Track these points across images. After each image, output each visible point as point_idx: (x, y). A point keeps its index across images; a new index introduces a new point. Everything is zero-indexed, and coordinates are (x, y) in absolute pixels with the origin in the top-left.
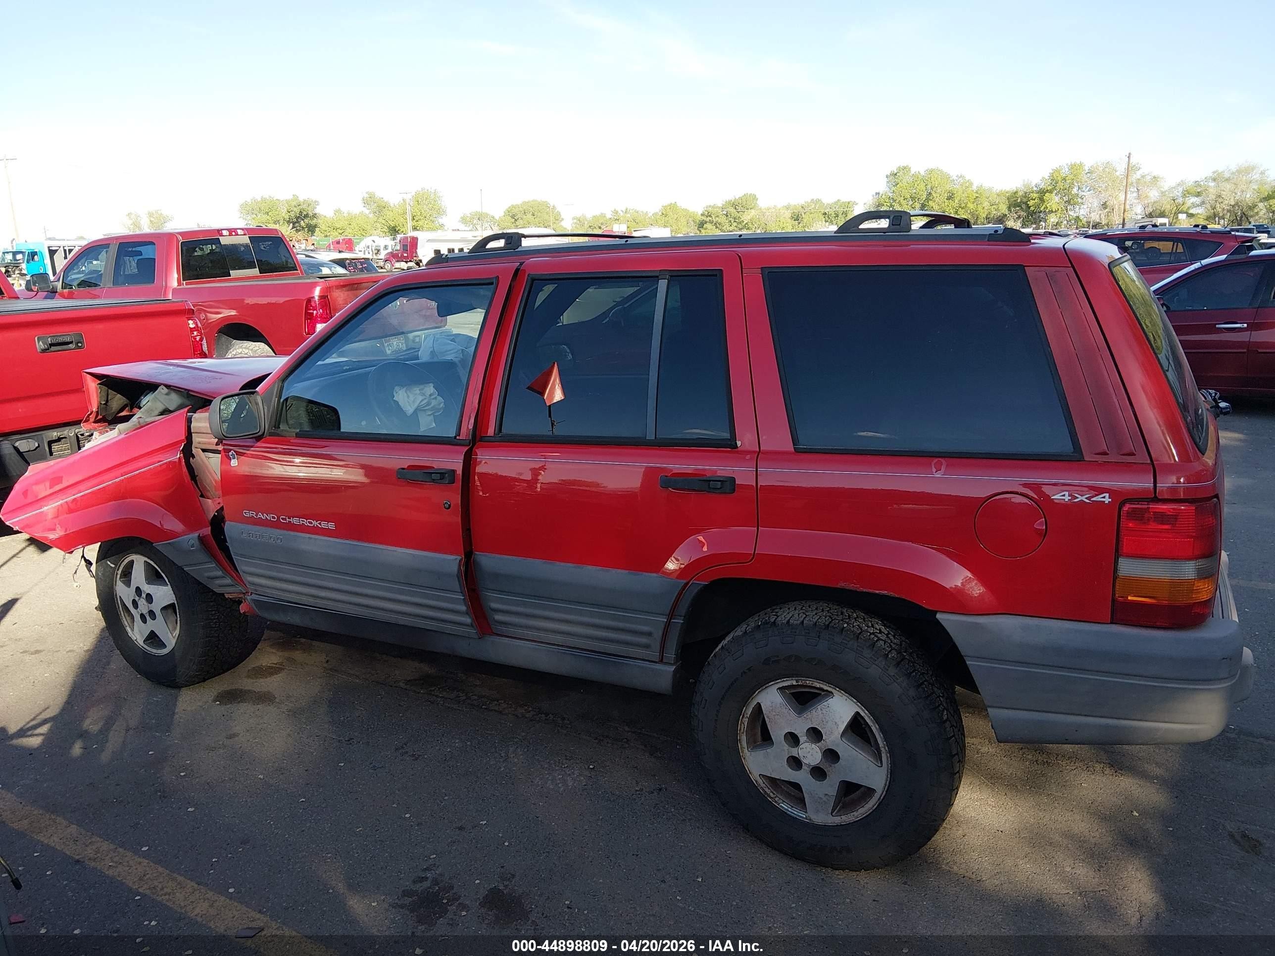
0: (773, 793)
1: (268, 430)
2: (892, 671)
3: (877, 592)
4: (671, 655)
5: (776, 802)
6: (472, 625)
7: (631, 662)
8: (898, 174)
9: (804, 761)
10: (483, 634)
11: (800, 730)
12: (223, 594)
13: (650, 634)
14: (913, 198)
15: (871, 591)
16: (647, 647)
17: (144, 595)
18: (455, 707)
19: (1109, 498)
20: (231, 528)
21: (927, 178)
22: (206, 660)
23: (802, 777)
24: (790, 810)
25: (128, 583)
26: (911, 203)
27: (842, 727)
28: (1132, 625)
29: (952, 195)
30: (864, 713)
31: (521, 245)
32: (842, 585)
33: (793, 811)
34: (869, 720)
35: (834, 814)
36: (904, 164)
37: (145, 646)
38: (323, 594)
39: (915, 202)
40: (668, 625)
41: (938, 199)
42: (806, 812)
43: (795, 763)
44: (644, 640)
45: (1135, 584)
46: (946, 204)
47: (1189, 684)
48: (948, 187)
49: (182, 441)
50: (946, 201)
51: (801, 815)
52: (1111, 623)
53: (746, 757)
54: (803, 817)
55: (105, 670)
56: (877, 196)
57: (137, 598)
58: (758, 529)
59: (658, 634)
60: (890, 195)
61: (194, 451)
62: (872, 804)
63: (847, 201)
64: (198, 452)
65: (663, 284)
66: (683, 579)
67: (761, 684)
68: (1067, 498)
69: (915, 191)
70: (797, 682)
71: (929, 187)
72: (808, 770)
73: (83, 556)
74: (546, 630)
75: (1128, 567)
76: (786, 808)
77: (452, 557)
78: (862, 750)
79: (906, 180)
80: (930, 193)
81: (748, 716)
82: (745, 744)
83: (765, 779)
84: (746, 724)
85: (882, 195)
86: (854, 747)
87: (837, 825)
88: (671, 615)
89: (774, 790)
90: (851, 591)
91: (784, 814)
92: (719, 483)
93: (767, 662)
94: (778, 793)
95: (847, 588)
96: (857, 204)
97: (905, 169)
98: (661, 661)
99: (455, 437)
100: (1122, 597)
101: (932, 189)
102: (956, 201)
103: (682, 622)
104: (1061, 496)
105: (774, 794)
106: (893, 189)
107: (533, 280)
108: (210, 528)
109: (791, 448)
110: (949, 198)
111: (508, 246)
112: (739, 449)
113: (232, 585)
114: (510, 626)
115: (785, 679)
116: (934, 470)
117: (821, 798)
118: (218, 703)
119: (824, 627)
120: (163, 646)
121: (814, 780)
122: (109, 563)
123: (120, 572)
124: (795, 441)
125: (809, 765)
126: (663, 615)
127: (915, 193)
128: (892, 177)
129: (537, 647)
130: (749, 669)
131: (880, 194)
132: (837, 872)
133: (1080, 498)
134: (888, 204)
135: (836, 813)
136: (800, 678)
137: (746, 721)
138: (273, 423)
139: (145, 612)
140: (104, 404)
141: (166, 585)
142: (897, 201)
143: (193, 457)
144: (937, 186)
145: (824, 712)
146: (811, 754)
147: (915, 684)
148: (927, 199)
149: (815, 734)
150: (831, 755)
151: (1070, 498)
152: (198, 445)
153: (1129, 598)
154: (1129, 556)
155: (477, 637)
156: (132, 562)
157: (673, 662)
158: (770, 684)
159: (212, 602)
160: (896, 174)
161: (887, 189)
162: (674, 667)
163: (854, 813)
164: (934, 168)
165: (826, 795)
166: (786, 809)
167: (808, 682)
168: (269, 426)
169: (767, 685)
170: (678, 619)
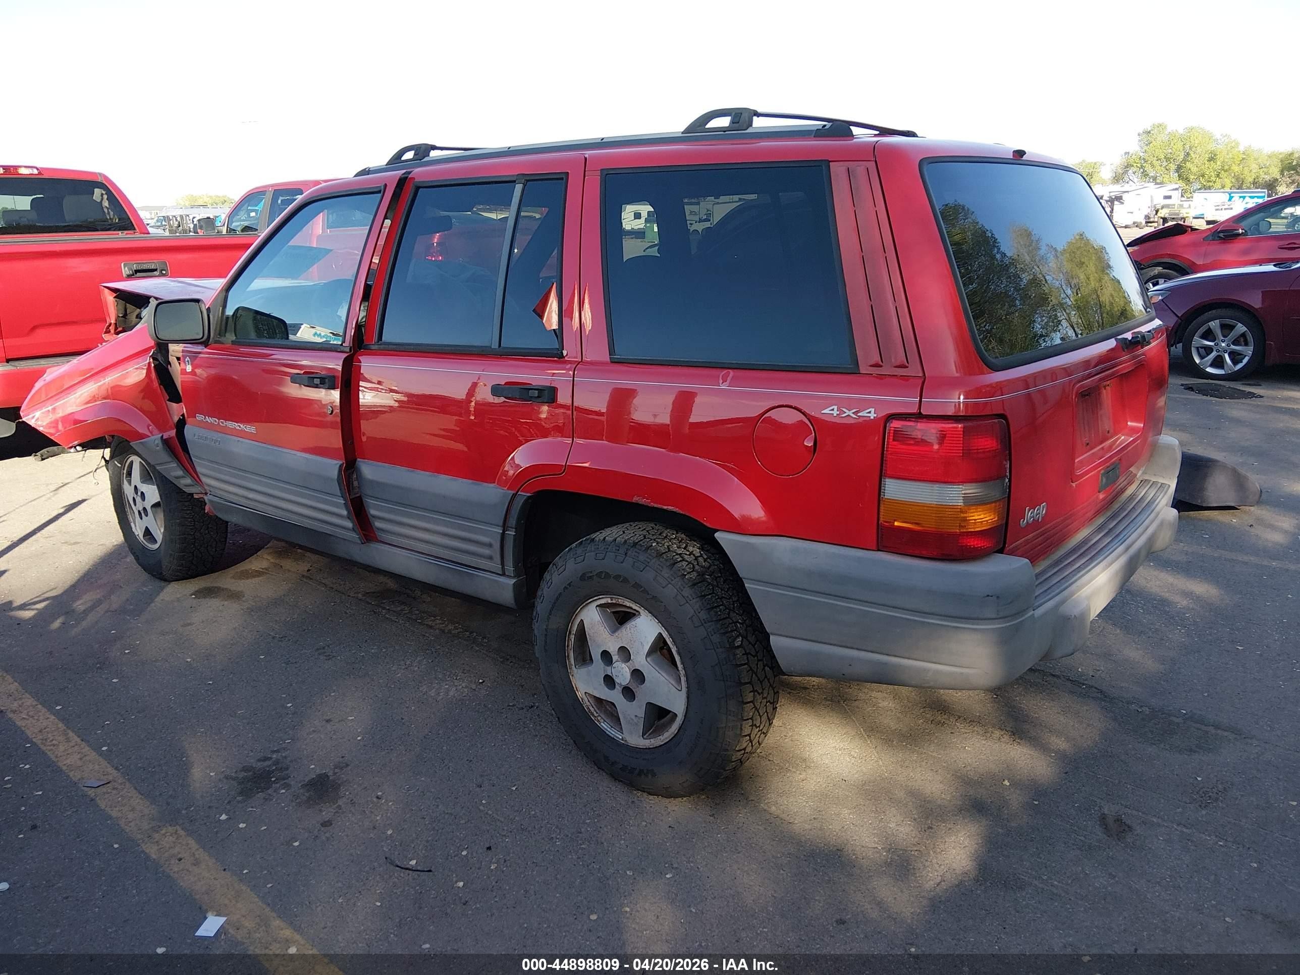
0: (596, 711)
1: (213, 338)
2: (687, 592)
3: (665, 507)
4: (510, 568)
5: (598, 721)
6: (353, 529)
7: (481, 574)
8: (1152, 132)
9: (617, 680)
10: (367, 540)
11: (613, 649)
12: (192, 494)
13: (490, 545)
14: (1167, 159)
15: (659, 506)
16: (490, 558)
17: (139, 493)
18: (394, 618)
19: (875, 413)
20: (188, 430)
21: (1185, 137)
22: (184, 555)
23: (615, 696)
24: (609, 730)
25: (130, 482)
26: (1165, 164)
27: (647, 647)
28: (897, 553)
29: (1215, 155)
30: (665, 635)
31: (429, 156)
32: (635, 499)
33: (611, 731)
34: (669, 641)
35: (645, 737)
36: (1157, 121)
37: (144, 542)
38: (251, 495)
39: (1171, 162)
40: (503, 535)
41: (1197, 160)
42: (622, 733)
43: (609, 681)
44: (486, 551)
45: (902, 508)
46: (1206, 166)
47: (951, 622)
48: (1211, 147)
49: (152, 347)
50: (1206, 162)
51: (619, 736)
52: (879, 550)
53: (574, 675)
54: (619, 738)
55: (119, 562)
56: (1126, 156)
57: (135, 496)
58: (573, 440)
59: (497, 545)
60: (1142, 154)
61: (170, 359)
62: (674, 728)
63: (1094, 161)
64: (173, 359)
65: (519, 188)
66: (512, 490)
67: (582, 601)
68: (835, 413)
69: (1170, 151)
70: (612, 600)
71: (1187, 147)
72: (620, 689)
73: (103, 457)
74: (415, 539)
75: (894, 489)
76: (606, 727)
77: (335, 462)
78: (665, 671)
79: (1162, 137)
80: (1188, 154)
81: (574, 633)
82: (573, 662)
83: (591, 698)
84: (573, 640)
85: (1132, 155)
86: (657, 668)
87: (646, 749)
88: (505, 527)
89: (598, 709)
90: (643, 505)
91: (603, 732)
92: (537, 392)
93: (583, 578)
94: (601, 711)
95: (640, 503)
96: (1104, 165)
97: (1160, 127)
98: (504, 574)
99: (342, 345)
100: (886, 522)
101: (1191, 148)
102: (1219, 163)
103: (514, 534)
104: (831, 412)
105: (597, 713)
106: (1146, 148)
107: (418, 188)
108: (175, 430)
109: (607, 358)
110: (1211, 159)
111: (416, 157)
112: (566, 359)
113: (193, 486)
114: (389, 534)
115: (601, 597)
116: (721, 381)
117: (632, 719)
118: (193, 596)
119: (632, 545)
120: (155, 541)
121: (625, 700)
122: (116, 463)
123: (125, 472)
124: (612, 351)
125: (620, 685)
126: (498, 526)
127: (1171, 153)
128: (1144, 135)
129: (410, 555)
130: (569, 584)
131: (1130, 154)
132: (651, 797)
133: (848, 413)
134: (1139, 165)
135: (647, 736)
136: (614, 596)
137: (572, 637)
138: (218, 332)
139: (141, 509)
140: (122, 317)
141: (153, 485)
142: (1149, 162)
143: (170, 364)
144: (1196, 145)
145: (633, 632)
146: (622, 673)
147: (709, 606)
148: (1185, 160)
149: (625, 653)
150: (638, 675)
151: (838, 413)
152: (173, 354)
153: (896, 524)
154: (892, 477)
155: (359, 542)
156: (132, 462)
157: (513, 575)
158: (590, 601)
159: (187, 501)
160: (1149, 132)
161: (1138, 148)
162: (515, 580)
163: (661, 737)
164: (1194, 126)
165: (636, 716)
166: (605, 729)
167: (620, 600)
168: (215, 334)
169: (587, 602)
170: (511, 531)
